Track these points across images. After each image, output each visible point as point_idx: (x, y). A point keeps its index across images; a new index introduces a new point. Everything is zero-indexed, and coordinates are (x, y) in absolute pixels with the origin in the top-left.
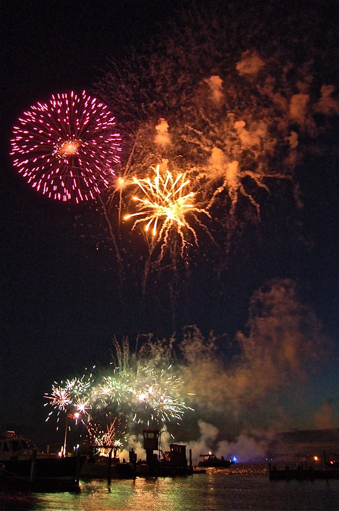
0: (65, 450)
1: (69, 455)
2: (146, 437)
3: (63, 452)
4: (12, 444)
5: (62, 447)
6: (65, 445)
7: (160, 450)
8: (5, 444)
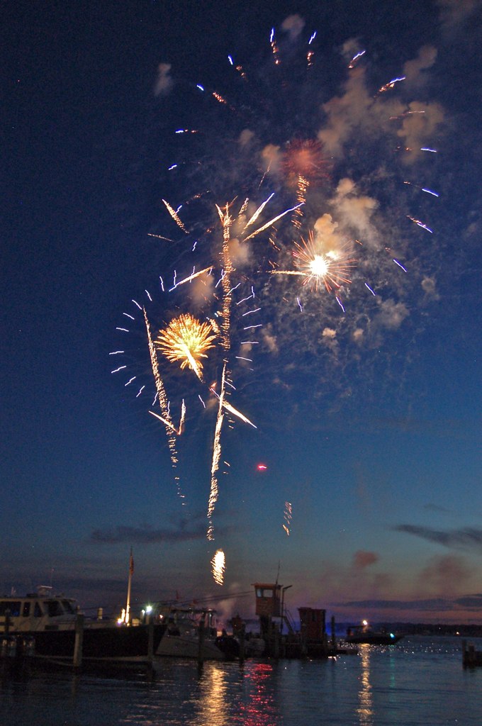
0: (128, 615)
1: (136, 622)
2: (259, 595)
3: (125, 618)
4: (47, 605)
5: (124, 611)
6: (128, 607)
7: (282, 617)
8: (37, 605)
